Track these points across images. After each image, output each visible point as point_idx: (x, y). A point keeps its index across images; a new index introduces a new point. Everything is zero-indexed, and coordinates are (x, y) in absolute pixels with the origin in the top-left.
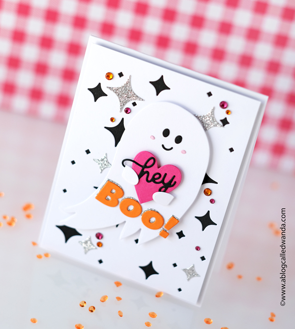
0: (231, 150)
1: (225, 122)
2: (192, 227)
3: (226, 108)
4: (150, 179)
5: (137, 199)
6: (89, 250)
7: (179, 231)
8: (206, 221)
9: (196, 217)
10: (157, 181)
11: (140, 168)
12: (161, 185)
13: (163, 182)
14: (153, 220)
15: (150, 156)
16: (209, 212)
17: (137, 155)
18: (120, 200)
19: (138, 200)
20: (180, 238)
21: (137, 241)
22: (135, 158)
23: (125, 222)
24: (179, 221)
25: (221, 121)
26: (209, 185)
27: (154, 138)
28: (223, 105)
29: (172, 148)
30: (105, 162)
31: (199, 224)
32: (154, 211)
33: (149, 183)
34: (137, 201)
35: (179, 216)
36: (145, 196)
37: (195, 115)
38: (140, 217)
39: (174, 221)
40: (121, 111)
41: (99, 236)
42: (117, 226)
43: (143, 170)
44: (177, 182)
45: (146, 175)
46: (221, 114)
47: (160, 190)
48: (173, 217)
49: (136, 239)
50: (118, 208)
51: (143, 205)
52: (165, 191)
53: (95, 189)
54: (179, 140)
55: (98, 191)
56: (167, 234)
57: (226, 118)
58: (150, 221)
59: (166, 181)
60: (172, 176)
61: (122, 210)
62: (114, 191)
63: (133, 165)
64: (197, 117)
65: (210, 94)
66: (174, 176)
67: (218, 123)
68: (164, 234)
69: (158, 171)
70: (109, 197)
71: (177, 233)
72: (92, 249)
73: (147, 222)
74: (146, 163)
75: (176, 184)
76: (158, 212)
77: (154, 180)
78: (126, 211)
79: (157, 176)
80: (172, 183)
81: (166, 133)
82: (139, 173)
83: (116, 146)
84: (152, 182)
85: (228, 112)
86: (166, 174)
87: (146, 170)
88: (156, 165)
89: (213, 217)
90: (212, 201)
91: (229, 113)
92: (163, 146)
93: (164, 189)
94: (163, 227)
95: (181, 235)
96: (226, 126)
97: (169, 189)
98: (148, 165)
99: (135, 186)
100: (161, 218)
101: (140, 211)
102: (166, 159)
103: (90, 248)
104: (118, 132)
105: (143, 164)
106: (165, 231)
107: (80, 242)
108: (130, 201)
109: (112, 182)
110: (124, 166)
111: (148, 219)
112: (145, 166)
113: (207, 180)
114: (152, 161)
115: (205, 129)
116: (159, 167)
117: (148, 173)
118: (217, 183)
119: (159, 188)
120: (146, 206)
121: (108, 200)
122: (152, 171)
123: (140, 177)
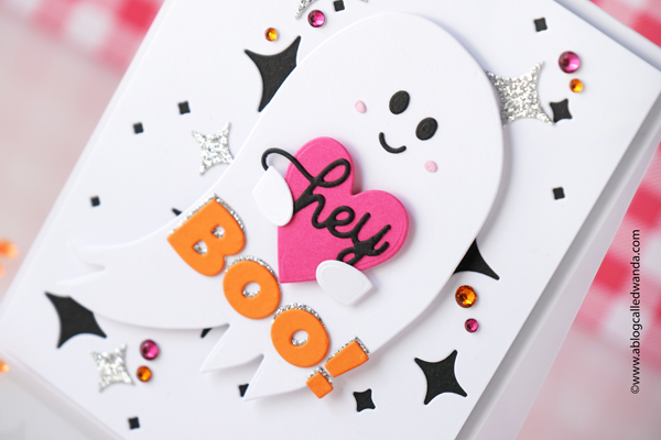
0: (559, 193)
1: (561, 111)
2: (400, 384)
3: (572, 72)
4: (322, 218)
5: (275, 267)
6: (113, 382)
7: (361, 389)
8: (440, 377)
9: (417, 361)
10: (340, 229)
11: (306, 183)
12: (348, 243)
13: (354, 235)
14: (302, 337)
15: (341, 156)
16: (455, 353)
17: (308, 145)
18: (231, 261)
19: (277, 274)
20: (359, 409)
21: (243, 389)
22: (299, 152)
23: (226, 326)
24: (367, 359)
25: (552, 105)
26: (473, 279)
27: (365, 109)
28: (567, 61)
29: (403, 149)
30: (221, 146)
31: (420, 382)
32: (312, 313)
33: (319, 231)
34: (274, 276)
35: (372, 346)
36: (298, 267)
37: (487, 73)
38: (271, 321)
39: (358, 355)
40: (299, 17)
41: (149, 349)
42: (205, 332)
43: (311, 189)
44: (392, 245)
45: (315, 205)
46: (556, 86)
47: (341, 258)
48: (357, 343)
49: (243, 383)
50: (219, 282)
51: (285, 287)
52: (352, 263)
53: (173, 215)
54: (427, 129)
55: (180, 221)
56: (327, 387)
57: (566, 101)
58: (292, 338)
59: (365, 235)
60: (383, 225)
61: (227, 289)
62: (221, 232)
63: (290, 169)
64: (492, 79)
65: (540, 25)
66: (389, 227)
67: (542, 111)
68: (320, 386)
69: (350, 201)
70: (204, 248)
71: (356, 394)
72: (122, 382)
73: (284, 341)
74: (325, 172)
75: (389, 250)
76: (320, 320)
77: (332, 224)
78: (236, 295)
79: (344, 216)
80: (377, 247)
81: (400, 103)
82: (298, 195)
83: (261, 108)
84: (326, 230)
85: (573, 85)
86: (368, 216)
87: (318, 191)
88: (347, 185)
89: (461, 373)
90: (471, 325)
91: (578, 88)
92: (382, 136)
93: (351, 256)
94: (323, 365)
95: (364, 401)
96: (563, 122)
97: (366, 259)
98: (328, 179)
99: (280, 228)
100: (323, 339)
101: (274, 303)
102: (380, 174)
103: (116, 378)
104: (275, 70)
105: (315, 173)
106: (326, 378)
107: (96, 355)
108: (255, 270)
109: (222, 205)
110: (266, 167)
111: (290, 333)
112: (320, 181)
113: (473, 260)
114: (340, 171)
115: (505, 118)
116: (356, 191)
117: (322, 200)
118: (497, 278)
119: (339, 251)
120: (293, 295)
121: (198, 252)
122: (335, 198)
123: (298, 206)
